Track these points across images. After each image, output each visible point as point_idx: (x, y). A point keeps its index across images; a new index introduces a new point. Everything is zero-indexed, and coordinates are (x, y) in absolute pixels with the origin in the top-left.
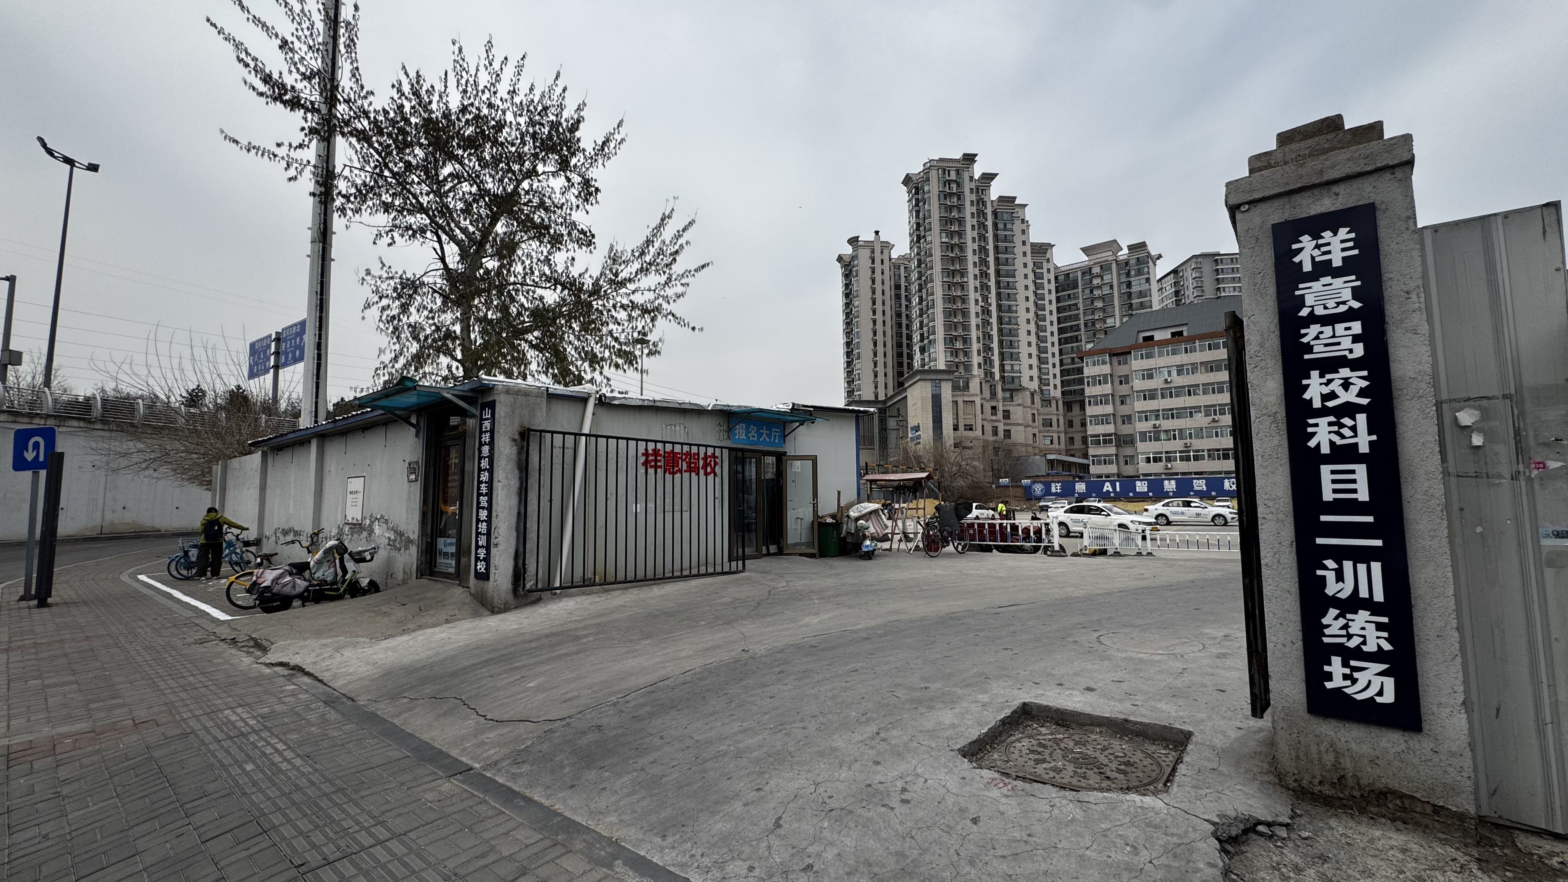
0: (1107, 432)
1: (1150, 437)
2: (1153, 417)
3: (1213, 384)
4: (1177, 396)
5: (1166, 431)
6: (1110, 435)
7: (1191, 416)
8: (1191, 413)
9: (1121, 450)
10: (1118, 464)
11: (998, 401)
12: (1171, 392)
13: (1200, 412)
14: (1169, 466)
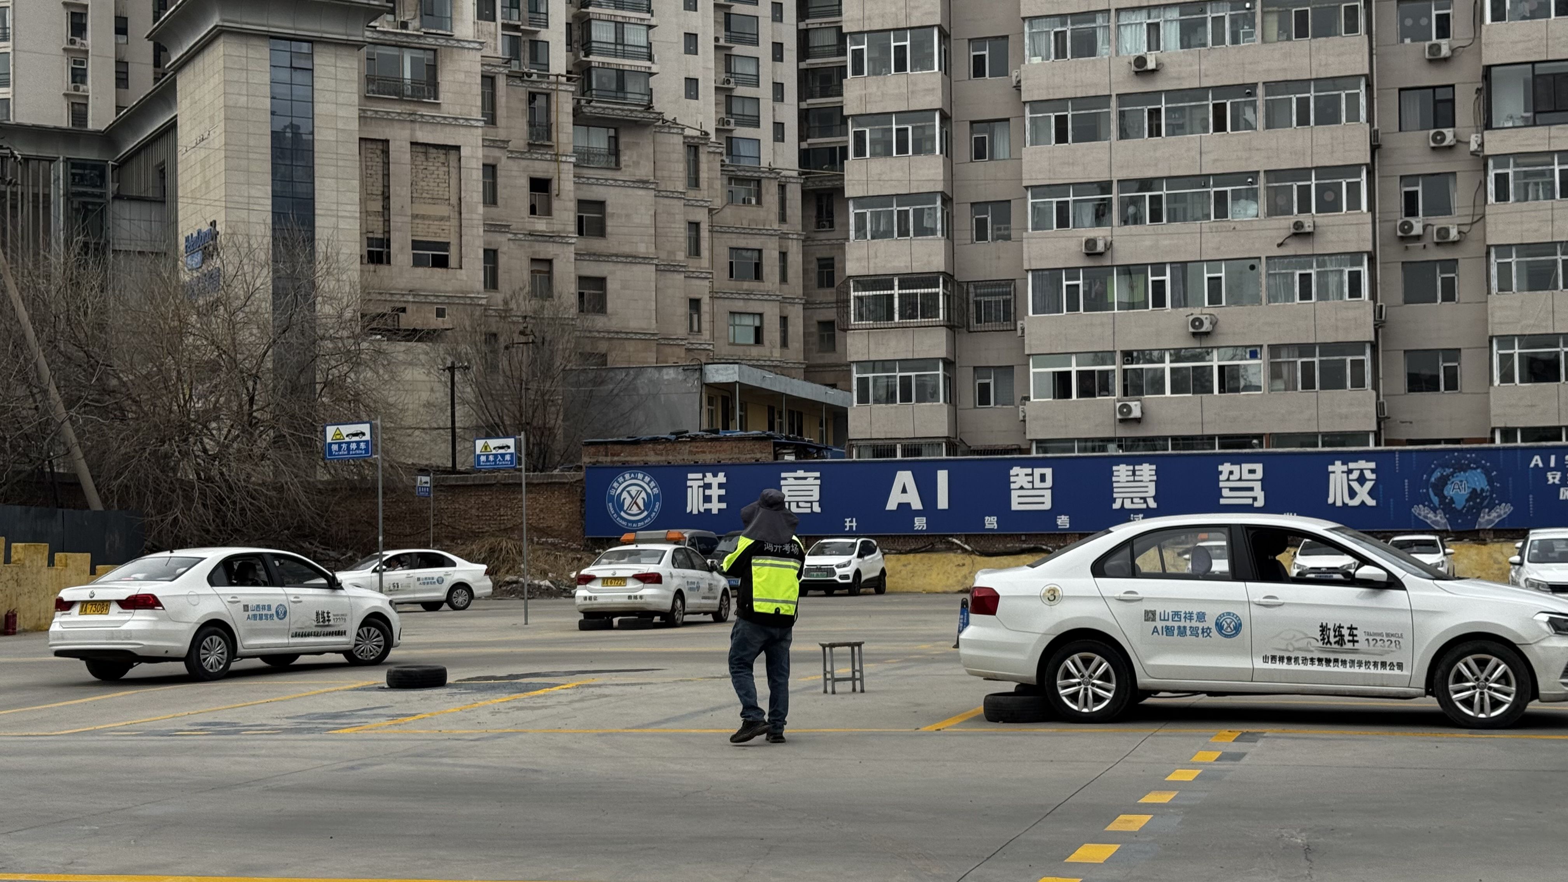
0: (918, 267)
1: (1073, 290)
2: (1088, 213)
3: (1302, 84)
4: (1175, 129)
5: (1127, 270)
6: (928, 279)
7: (1221, 212)
8: (1221, 197)
9: (966, 341)
10: (952, 398)
11: (556, 159)
12: (1155, 114)
13: (1252, 195)
14: (1136, 413)
